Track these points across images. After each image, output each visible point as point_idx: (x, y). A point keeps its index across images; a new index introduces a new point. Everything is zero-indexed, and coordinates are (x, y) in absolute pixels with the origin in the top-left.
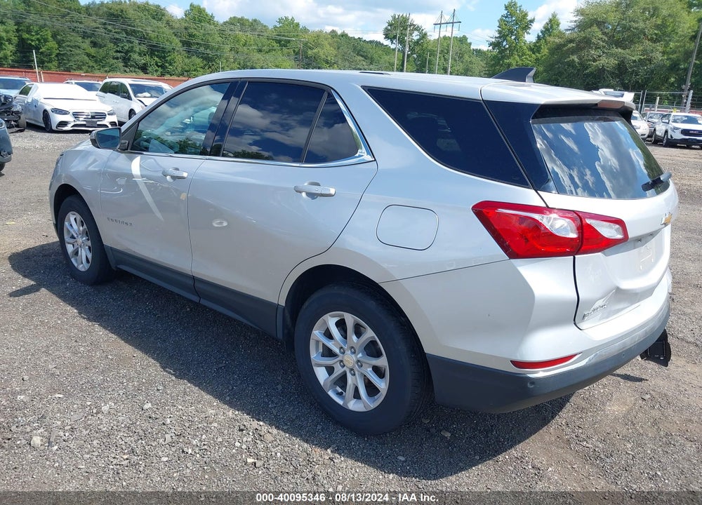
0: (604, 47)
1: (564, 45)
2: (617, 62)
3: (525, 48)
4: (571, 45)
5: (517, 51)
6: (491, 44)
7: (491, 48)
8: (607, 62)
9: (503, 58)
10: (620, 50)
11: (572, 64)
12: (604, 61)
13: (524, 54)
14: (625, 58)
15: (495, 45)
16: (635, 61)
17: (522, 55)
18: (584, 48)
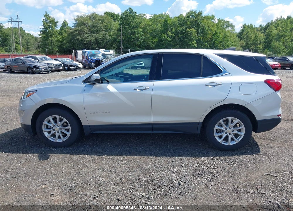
0: (89, 33)
1: (74, 33)
2: (95, 39)
3: (57, 33)
4: (76, 32)
5: (54, 34)
6: (41, 31)
7: (41, 33)
8: (91, 39)
9: (48, 37)
10: (95, 35)
11: (78, 40)
12: (90, 39)
13: (57, 36)
14: (97, 37)
15: (43, 32)
16: (101, 39)
17: (56, 36)
18: (81, 34)
